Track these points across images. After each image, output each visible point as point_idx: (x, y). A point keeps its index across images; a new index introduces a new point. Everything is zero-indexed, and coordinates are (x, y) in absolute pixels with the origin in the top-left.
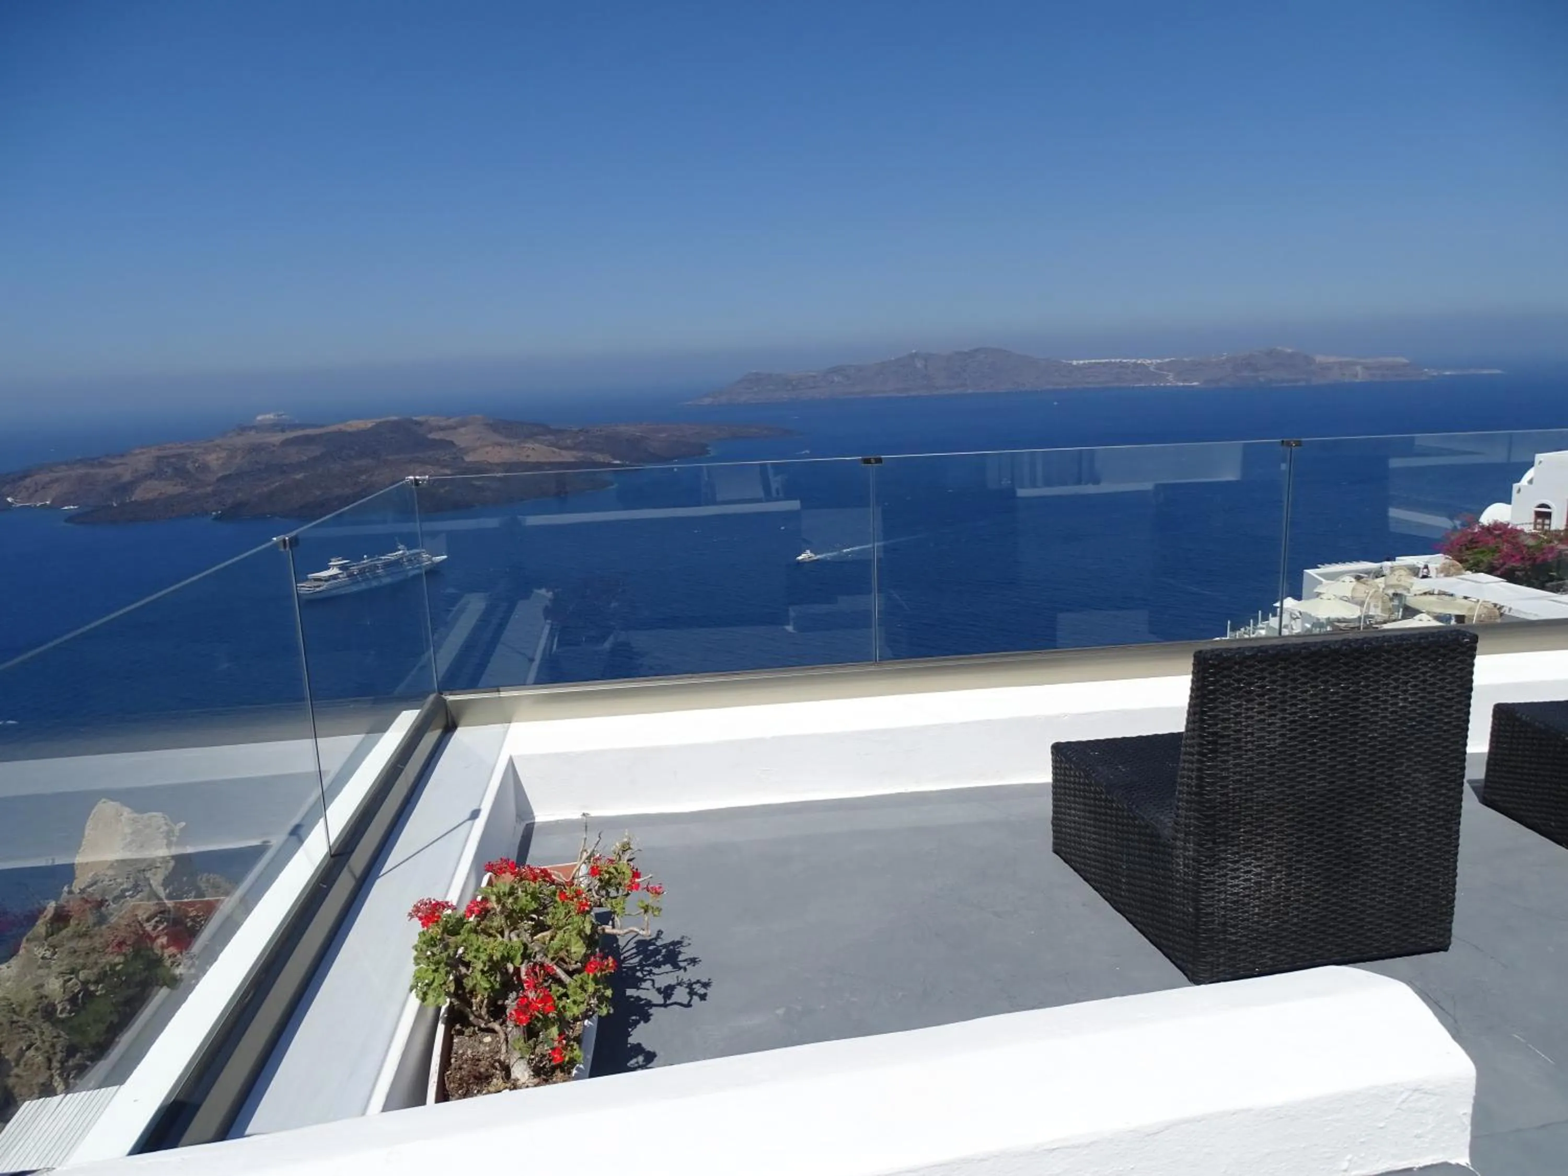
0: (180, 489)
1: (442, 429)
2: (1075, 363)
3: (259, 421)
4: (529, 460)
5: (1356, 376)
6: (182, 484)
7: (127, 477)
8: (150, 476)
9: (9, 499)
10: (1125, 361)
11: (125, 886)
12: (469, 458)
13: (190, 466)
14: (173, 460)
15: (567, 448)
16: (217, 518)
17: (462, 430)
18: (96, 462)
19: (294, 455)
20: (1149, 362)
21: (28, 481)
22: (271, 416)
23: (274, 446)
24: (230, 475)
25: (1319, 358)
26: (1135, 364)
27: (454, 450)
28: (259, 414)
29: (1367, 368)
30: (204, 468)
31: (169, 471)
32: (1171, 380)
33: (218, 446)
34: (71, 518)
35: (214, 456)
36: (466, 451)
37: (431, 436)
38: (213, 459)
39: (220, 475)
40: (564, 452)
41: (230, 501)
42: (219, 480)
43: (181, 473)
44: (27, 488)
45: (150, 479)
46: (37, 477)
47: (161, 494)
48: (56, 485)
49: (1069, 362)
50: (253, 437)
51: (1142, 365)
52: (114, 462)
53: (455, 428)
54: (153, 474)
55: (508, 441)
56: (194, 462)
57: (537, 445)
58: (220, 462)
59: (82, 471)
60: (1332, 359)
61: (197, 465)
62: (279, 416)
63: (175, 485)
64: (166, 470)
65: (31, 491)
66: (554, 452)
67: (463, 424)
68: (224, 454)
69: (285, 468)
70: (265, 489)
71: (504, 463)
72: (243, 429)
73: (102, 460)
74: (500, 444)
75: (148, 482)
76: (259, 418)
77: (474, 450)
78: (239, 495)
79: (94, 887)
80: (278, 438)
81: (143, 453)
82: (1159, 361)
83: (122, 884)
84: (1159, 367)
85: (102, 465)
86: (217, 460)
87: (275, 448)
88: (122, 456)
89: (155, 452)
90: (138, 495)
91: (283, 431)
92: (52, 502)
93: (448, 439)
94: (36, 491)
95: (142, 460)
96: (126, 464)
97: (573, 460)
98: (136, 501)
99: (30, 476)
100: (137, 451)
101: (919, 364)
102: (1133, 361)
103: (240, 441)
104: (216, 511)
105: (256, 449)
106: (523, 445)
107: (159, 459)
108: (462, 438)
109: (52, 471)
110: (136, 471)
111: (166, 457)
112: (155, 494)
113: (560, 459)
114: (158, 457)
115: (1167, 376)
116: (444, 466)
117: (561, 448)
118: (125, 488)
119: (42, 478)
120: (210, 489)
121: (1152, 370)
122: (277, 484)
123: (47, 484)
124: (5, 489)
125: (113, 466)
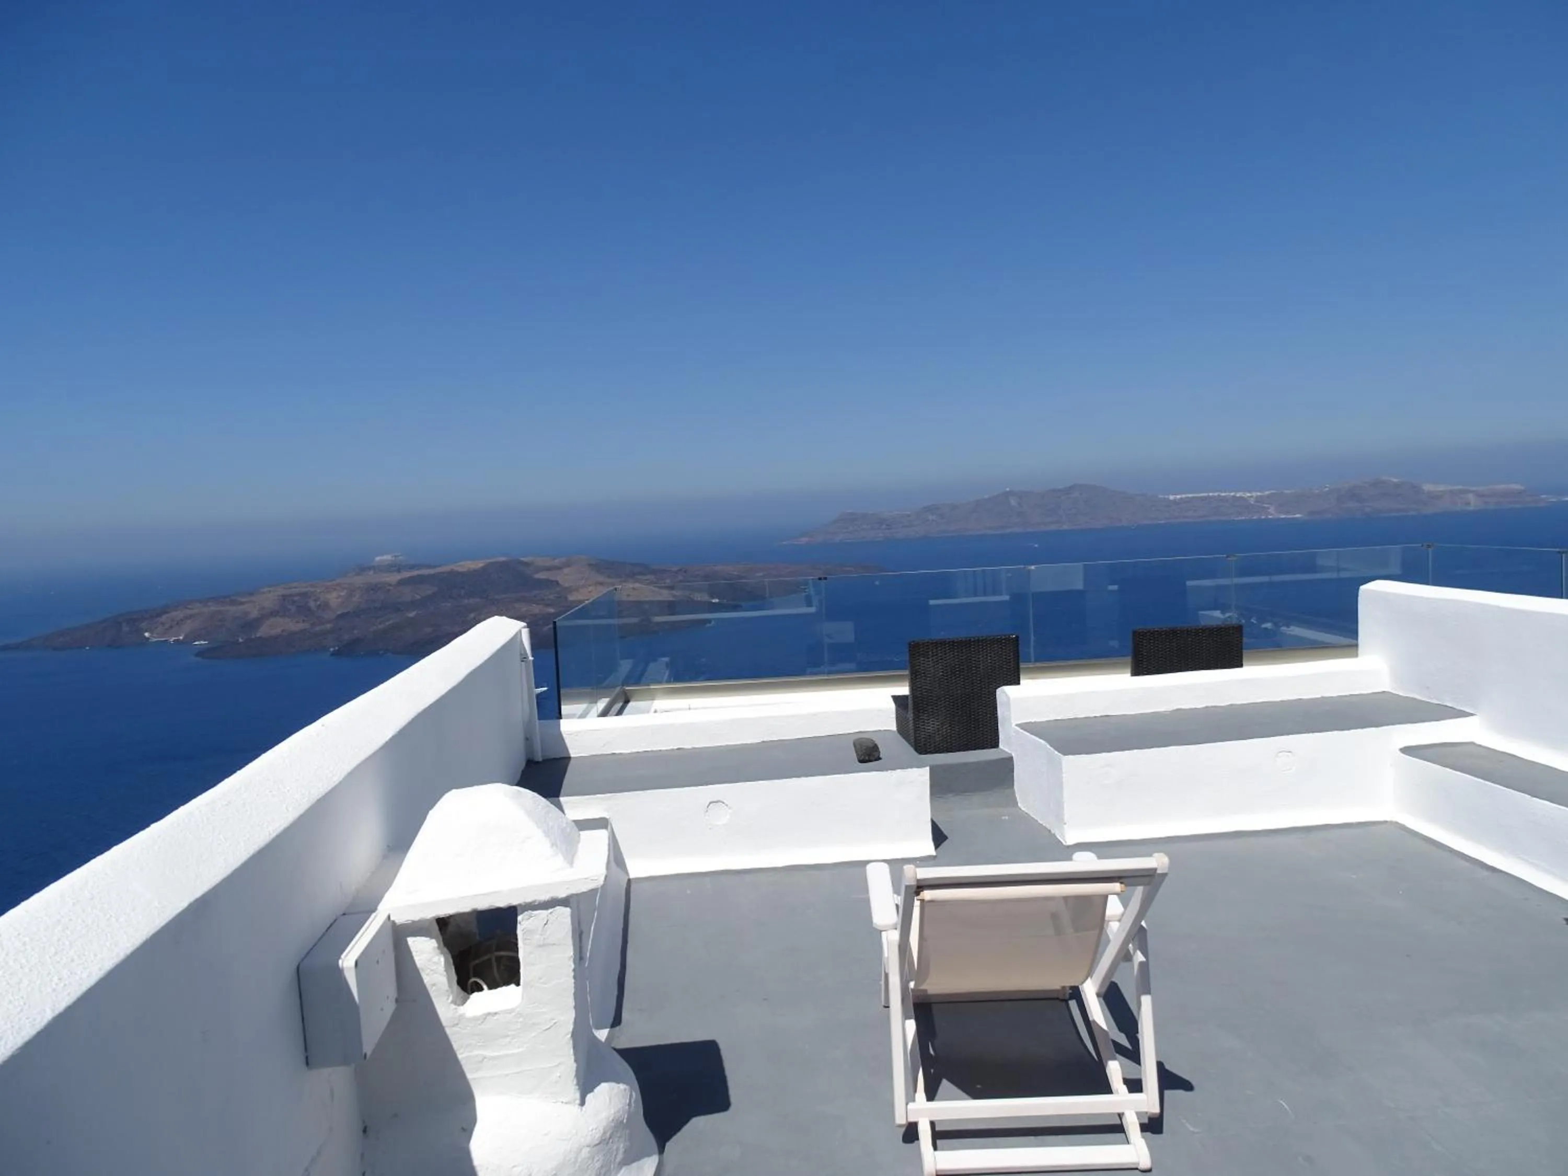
0: (301, 626)
1: (549, 569)
2: (1172, 497)
3: (378, 561)
4: (631, 598)
5: (1468, 504)
6: (304, 621)
7: (255, 614)
8: (274, 613)
9: (147, 634)
10: (1223, 494)
12: (572, 597)
13: (312, 604)
14: (296, 598)
15: (666, 587)
16: (333, 654)
17: (566, 570)
18: (227, 600)
19: (408, 594)
20: (1249, 495)
21: (164, 618)
22: (388, 558)
23: (390, 585)
24: (348, 613)
25: (1427, 487)
26: (1234, 497)
27: (558, 589)
28: (377, 556)
29: (1479, 495)
30: (325, 606)
31: (293, 609)
32: (1273, 513)
33: (338, 585)
34: (201, 653)
35: (334, 594)
36: (570, 590)
37: (537, 576)
38: (333, 598)
39: (339, 613)
40: (663, 592)
41: (346, 637)
42: (338, 617)
43: (304, 610)
44: (163, 624)
45: (275, 616)
46: (174, 614)
47: (283, 631)
48: (189, 621)
49: (1166, 497)
50: (371, 577)
51: (1241, 498)
52: (243, 600)
53: (560, 568)
54: (278, 612)
55: (608, 580)
56: (315, 600)
57: (637, 585)
58: (340, 600)
59: (213, 608)
60: (1441, 488)
61: (318, 603)
62: (395, 556)
63: (298, 622)
64: (290, 607)
65: (167, 626)
66: (653, 591)
67: (568, 565)
68: (343, 593)
69: (399, 606)
70: (381, 627)
72: (362, 569)
73: (232, 598)
74: (601, 584)
75: (272, 620)
76: (378, 559)
77: (577, 590)
78: (356, 632)
80: (394, 578)
81: (270, 592)
82: (1259, 494)
84: (1259, 500)
85: (233, 603)
86: (337, 598)
87: (391, 588)
88: (251, 594)
89: (281, 591)
90: (264, 631)
91: (399, 571)
92: (184, 638)
93: (553, 579)
94: (171, 627)
95: (269, 598)
96: (254, 602)
97: (671, 599)
98: (260, 638)
99: (167, 613)
100: (266, 589)
101: (1013, 502)
102: (1232, 494)
103: (359, 580)
104: (334, 647)
105: (373, 588)
106: (624, 584)
107: (284, 597)
108: (566, 578)
109: (187, 608)
110: (264, 608)
111: (291, 595)
112: (278, 631)
113: (660, 598)
114: (283, 596)
115: (1268, 508)
116: (548, 605)
117: (661, 588)
118: (251, 625)
119: (178, 614)
120: (329, 626)
121: (1252, 503)
122: (391, 622)
123: (182, 620)
124: (144, 625)
125: (242, 603)
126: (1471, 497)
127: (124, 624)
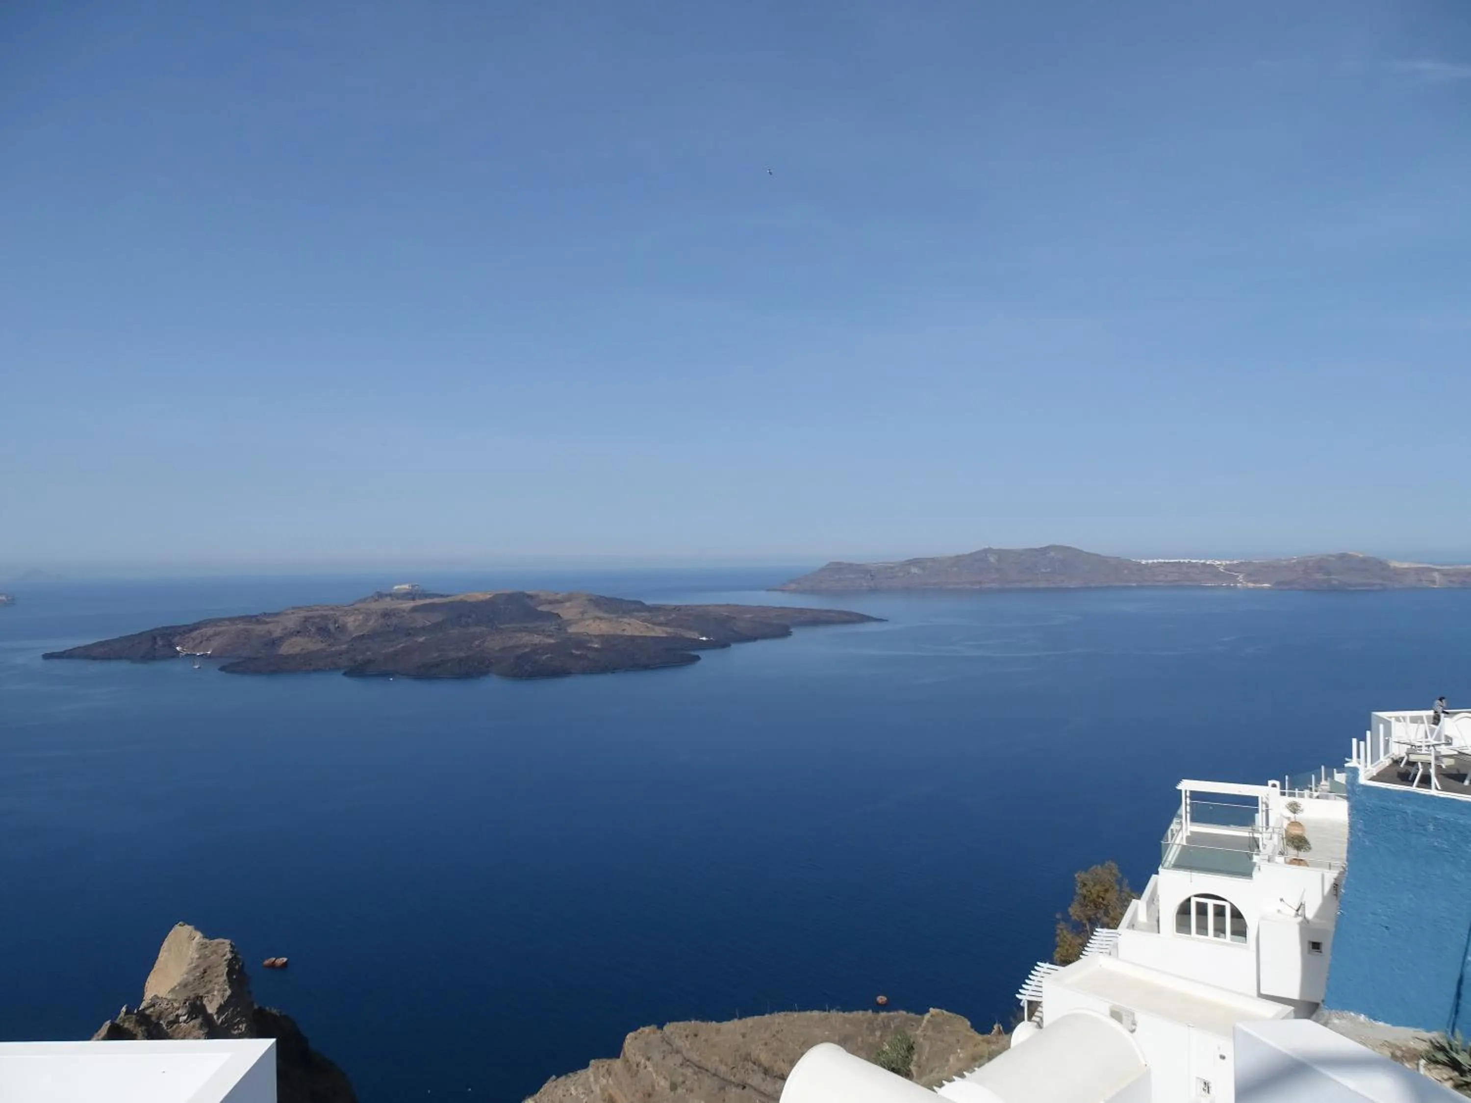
0: (320, 646)
1: (551, 602)
2: (1144, 562)
3: (396, 589)
4: (625, 633)
5: (1434, 582)
6: (322, 641)
7: (278, 633)
8: (296, 633)
9: (178, 648)
10: (1194, 561)
11: (179, 1012)
12: (571, 630)
13: (332, 627)
14: (317, 620)
15: (660, 624)
16: (346, 672)
17: (568, 604)
18: (254, 619)
19: (421, 620)
20: (1219, 563)
21: (195, 634)
22: (406, 586)
23: (404, 611)
24: (363, 635)
25: (1394, 564)
26: (1204, 564)
27: (559, 621)
28: (396, 585)
29: (1444, 574)
30: (342, 629)
31: (313, 630)
32: (1242, 582)
33: (357, 610)
34: (225, 667)
35: (352, 619)
36: (570, 623)
37: (540, 608)
38: (351, 622)
39: (355, 635)
40: (657, 628)
41: (360, 658)
42: (354, 639)
43: (323, 631)
44: (194, 639)
45: (296, 636)
46: (204, 630)
47: (302, 649)
48: (217, 637)
49: (1139, 561)
50: (387, 604)
51: (1211, 566)
52: (268, 620)
53: (562, 602)
54: (299, 632)
55: (606, 616)
56: (335, 623)
57: (633, 621)
58: (357, 623)
59: (241, 626)
60: (1405, 565)
61: (337, 625)
62: (412, 586)
63: (316, 642)
64: (310, 628)
65: (197, 641)
66: (648, 627)
67: (569, 599)
68: (361, 617)
69: (410, 631)
70: (392, 649)
71: (602, 636)
72: (380, 596)
73: (258, 618)
74: (600, 618)
75: (294, 639)
76: (396, 587)
77: (576, 622)
78: (369, 653)
79: (152, 1009)
80: (409, 605)
81: (293, 613)
82: (1228, 562)
83: (178, 1009)
84: (1228, 568)
85: (260, 622)
86: (355, 621)
87: (404, 614)
88: (277, 616)
89: (303, 614)
90: (285, 649)
91: (413, 599)
92: (213, 652)
93: (555, 612)
94: (201, 642)
95: (291, 622)
96: (278, 622)
97: (664, 635)
98: (281, 655)
99: (199, 629)
101: (992, 559)
102: (1202, 561)
103: (376, 606)
104: (347, 665)
105: (388, 614)
106: (620, 620)
107: (306, 619)
108: (567, 612)
109: (216, 626)
110: (286, 628)
111: (311, 618)
112: (297, 650)
113: (653, 634)
114: (305, 617)
115: (1238, 576)
116: (549, 636)
117: (654, 624)
118: (274, 643)
119: (209, 631)
120: (344, 647)
121: (1222, 570)
122: (402, 645)
123: (211, 636)
124: (176, 639)
125: (267, 623)
126: (1436, 575)
127: (158, 639)
